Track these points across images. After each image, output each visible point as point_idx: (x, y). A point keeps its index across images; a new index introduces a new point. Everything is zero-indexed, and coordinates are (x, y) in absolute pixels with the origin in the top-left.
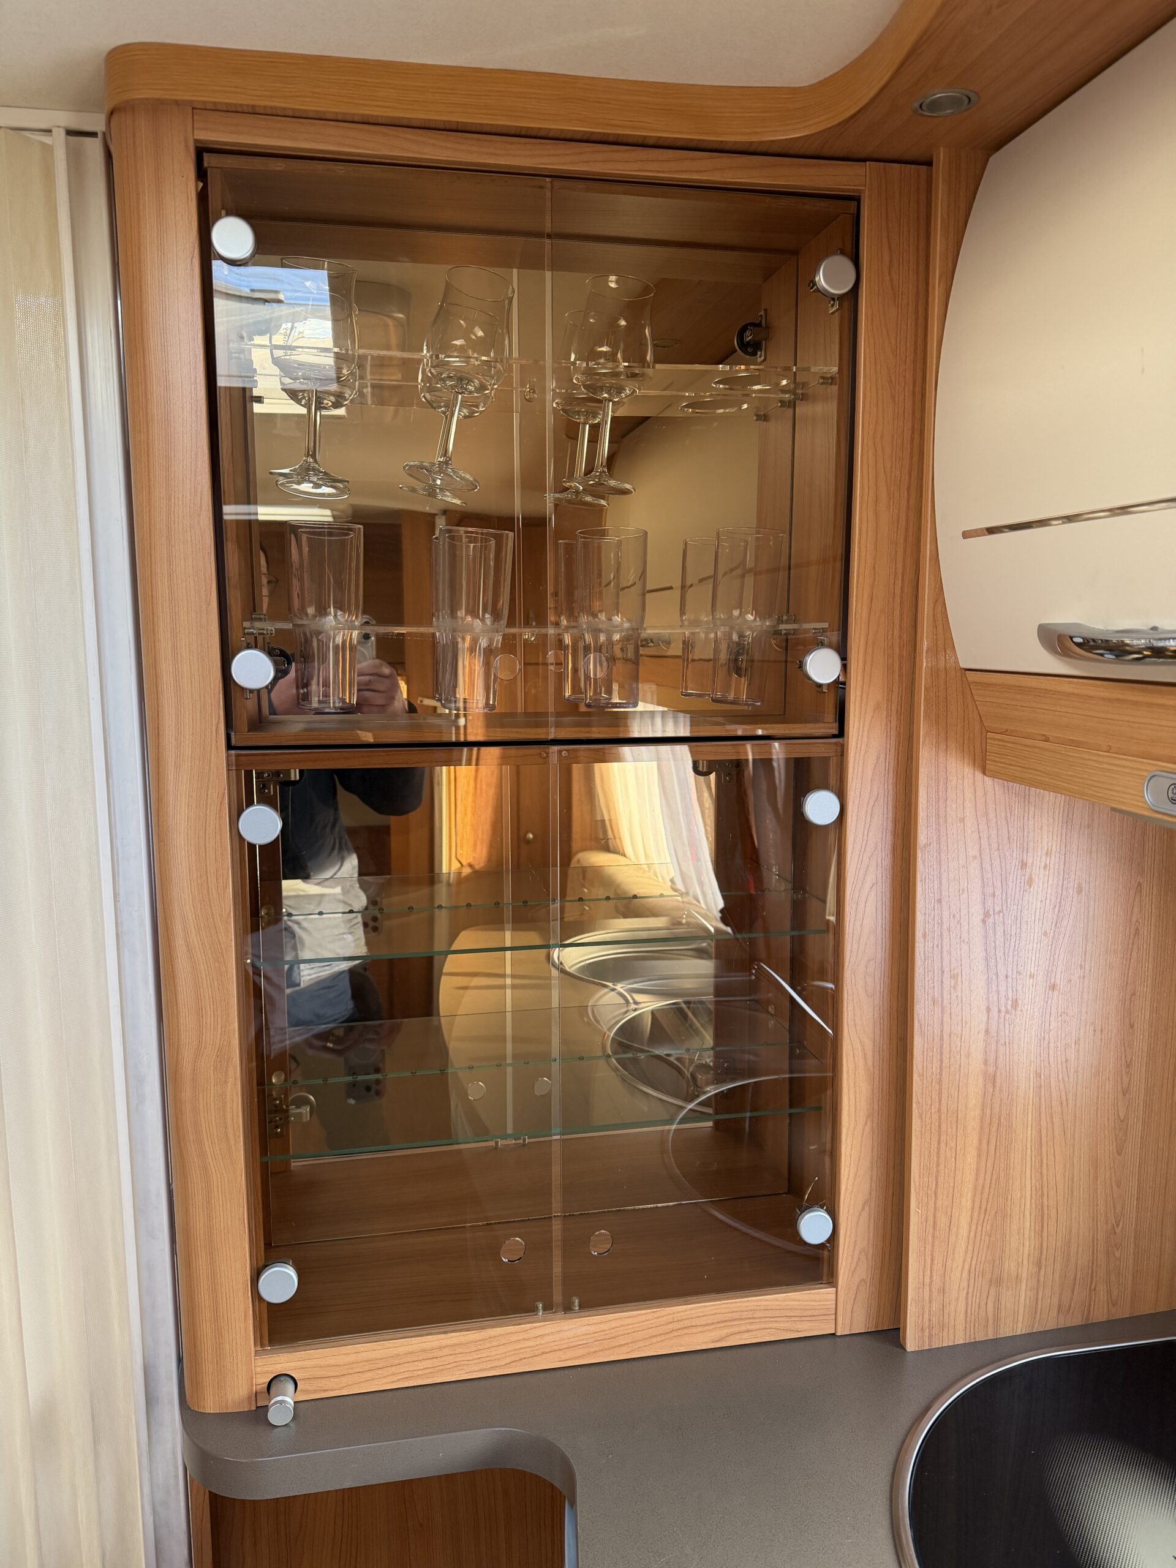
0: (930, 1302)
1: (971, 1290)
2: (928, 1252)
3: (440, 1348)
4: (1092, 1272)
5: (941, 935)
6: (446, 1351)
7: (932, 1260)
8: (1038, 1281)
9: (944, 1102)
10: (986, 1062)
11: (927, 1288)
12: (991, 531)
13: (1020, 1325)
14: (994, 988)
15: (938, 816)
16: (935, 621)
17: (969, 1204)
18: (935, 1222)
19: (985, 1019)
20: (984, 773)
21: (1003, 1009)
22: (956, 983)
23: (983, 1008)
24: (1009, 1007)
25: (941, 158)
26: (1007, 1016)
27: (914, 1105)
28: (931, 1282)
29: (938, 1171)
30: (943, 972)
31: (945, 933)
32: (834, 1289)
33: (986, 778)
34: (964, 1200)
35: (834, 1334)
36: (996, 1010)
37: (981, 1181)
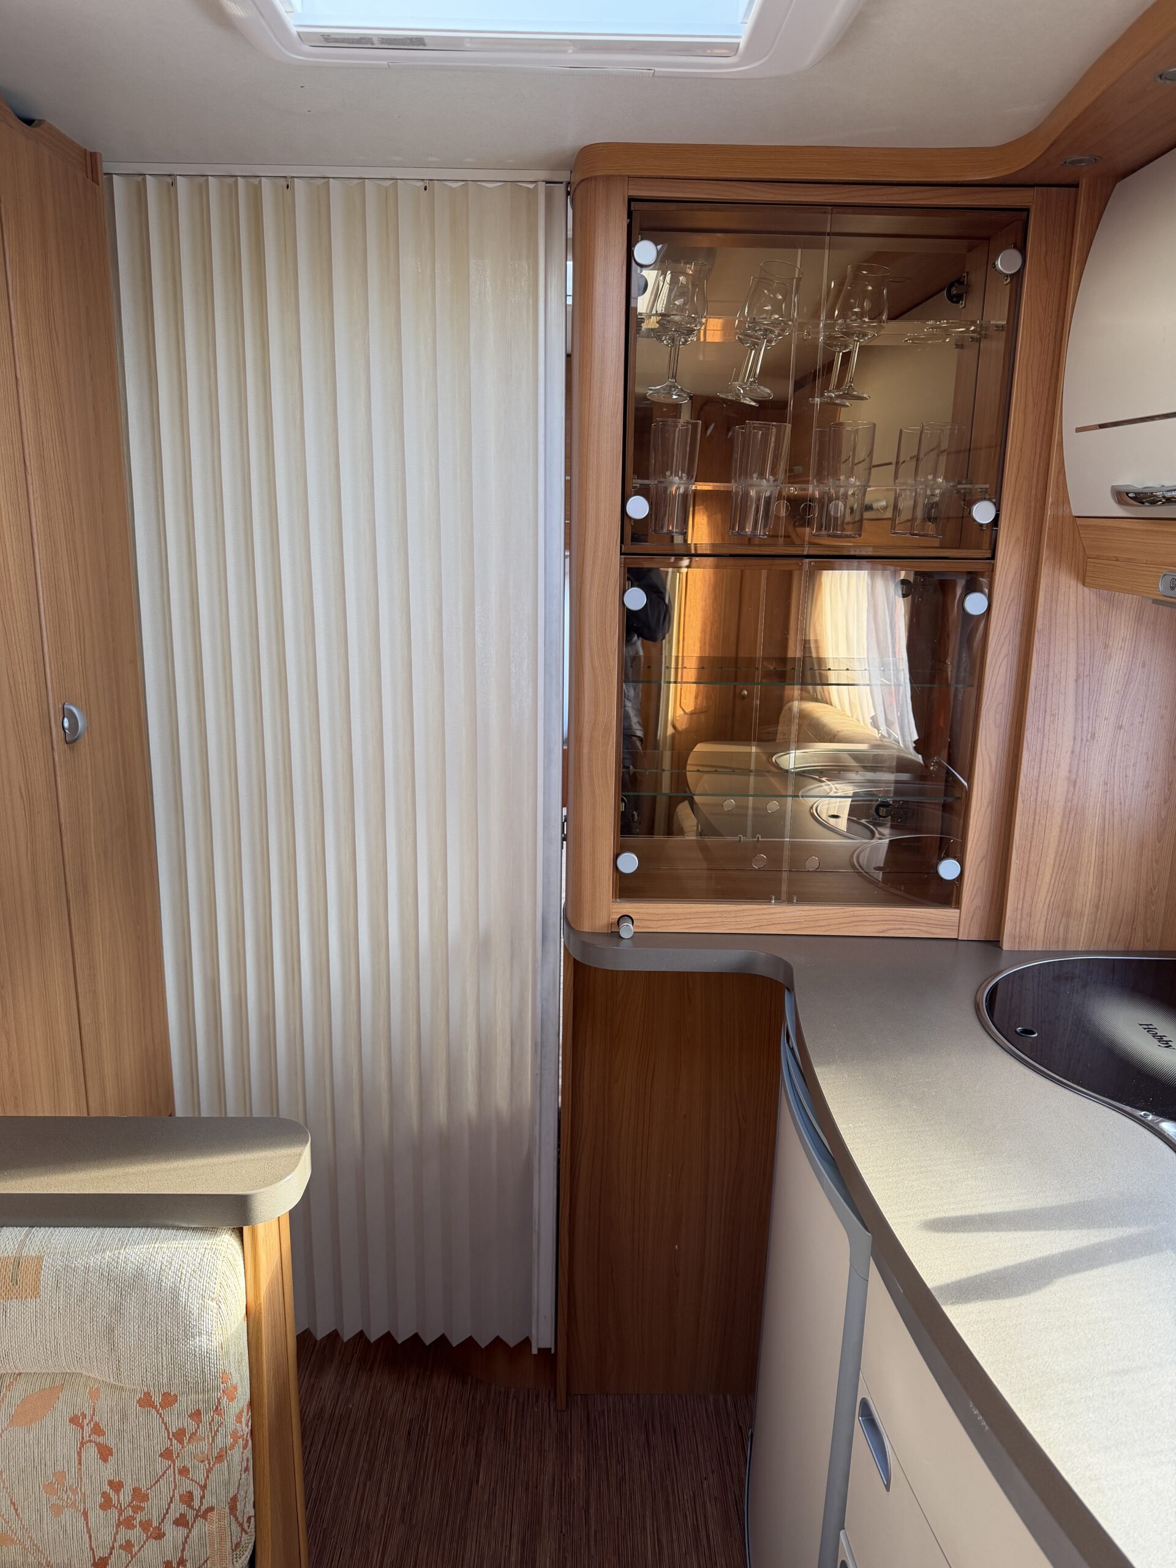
0: (1021, 921)
1: (1049, 917)
2: (1022, 889)
3: (714, 912)
4: (1134, 917)
5: (1047, 687)
6: (718, 915)
7: (1024, 894)
8: (1096, 917)
9: (1040, 794)
10: (1070, 772)
11: (1019, 912)
12: (1102, 426)
13: (1081, 945)
14: (1080, 725)
15: (1051, 611)
16: (1058, 485)
17: (1052, 862)
18: (1027, 871)
19: (1072, 744)
20: (1084, 585)
21: (1085, 739)
22: (1054, 720)
23: (1072, 736)
24: (1089, 737)
25: (1084, 184)
26: (1087, 744)
27: (1019, 795)
28: (1022, 908)
29: (1032, 838)
30: (1046, 712)
31: (1050, 687)
32: (959, 910)
33: (1085, 588)
34: (1048, 859)
35: (957, 939)
36: (1080, 739)
37: (1061, 848)
